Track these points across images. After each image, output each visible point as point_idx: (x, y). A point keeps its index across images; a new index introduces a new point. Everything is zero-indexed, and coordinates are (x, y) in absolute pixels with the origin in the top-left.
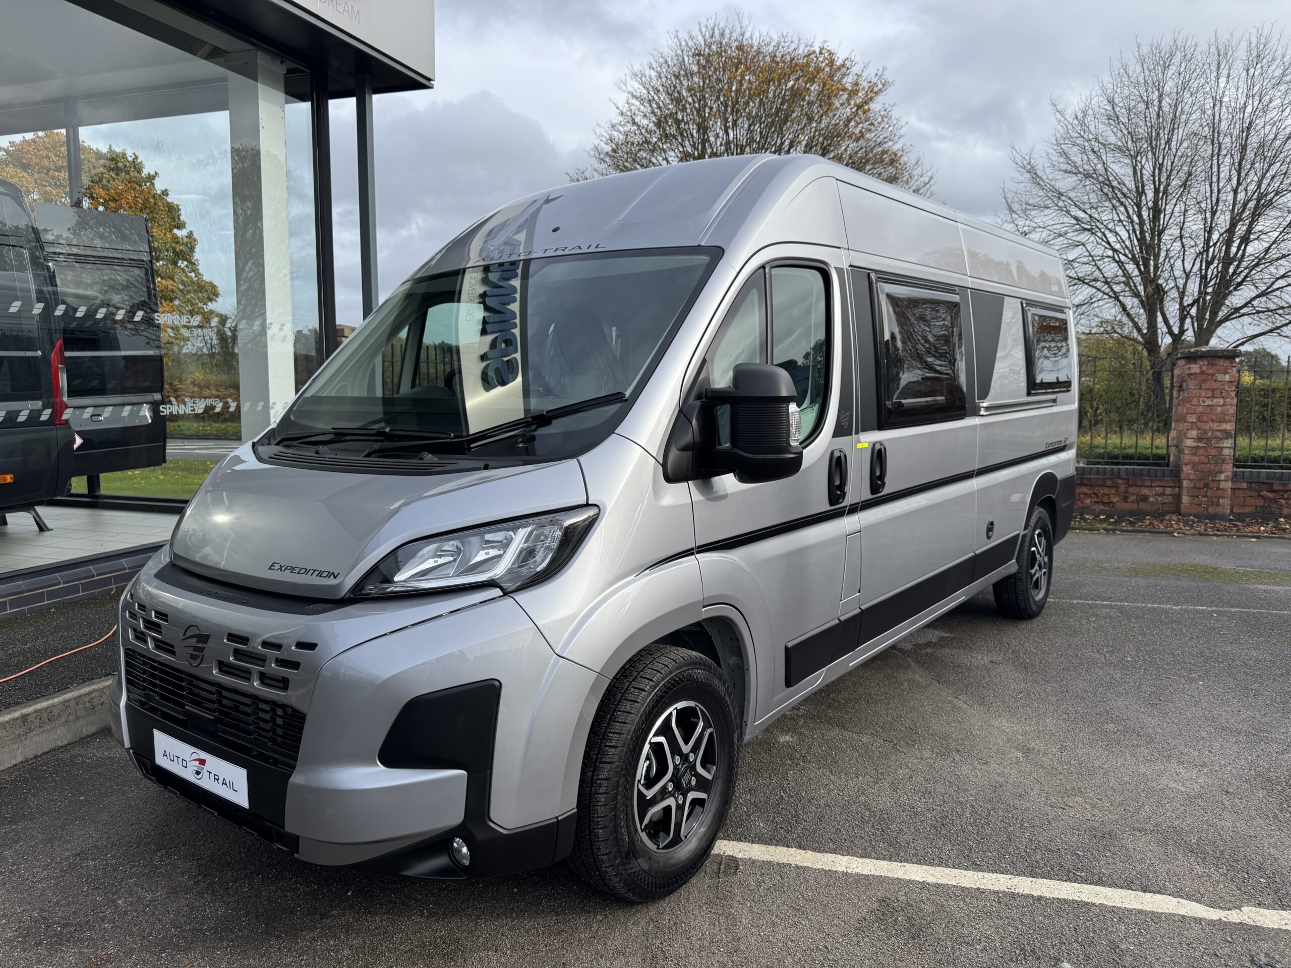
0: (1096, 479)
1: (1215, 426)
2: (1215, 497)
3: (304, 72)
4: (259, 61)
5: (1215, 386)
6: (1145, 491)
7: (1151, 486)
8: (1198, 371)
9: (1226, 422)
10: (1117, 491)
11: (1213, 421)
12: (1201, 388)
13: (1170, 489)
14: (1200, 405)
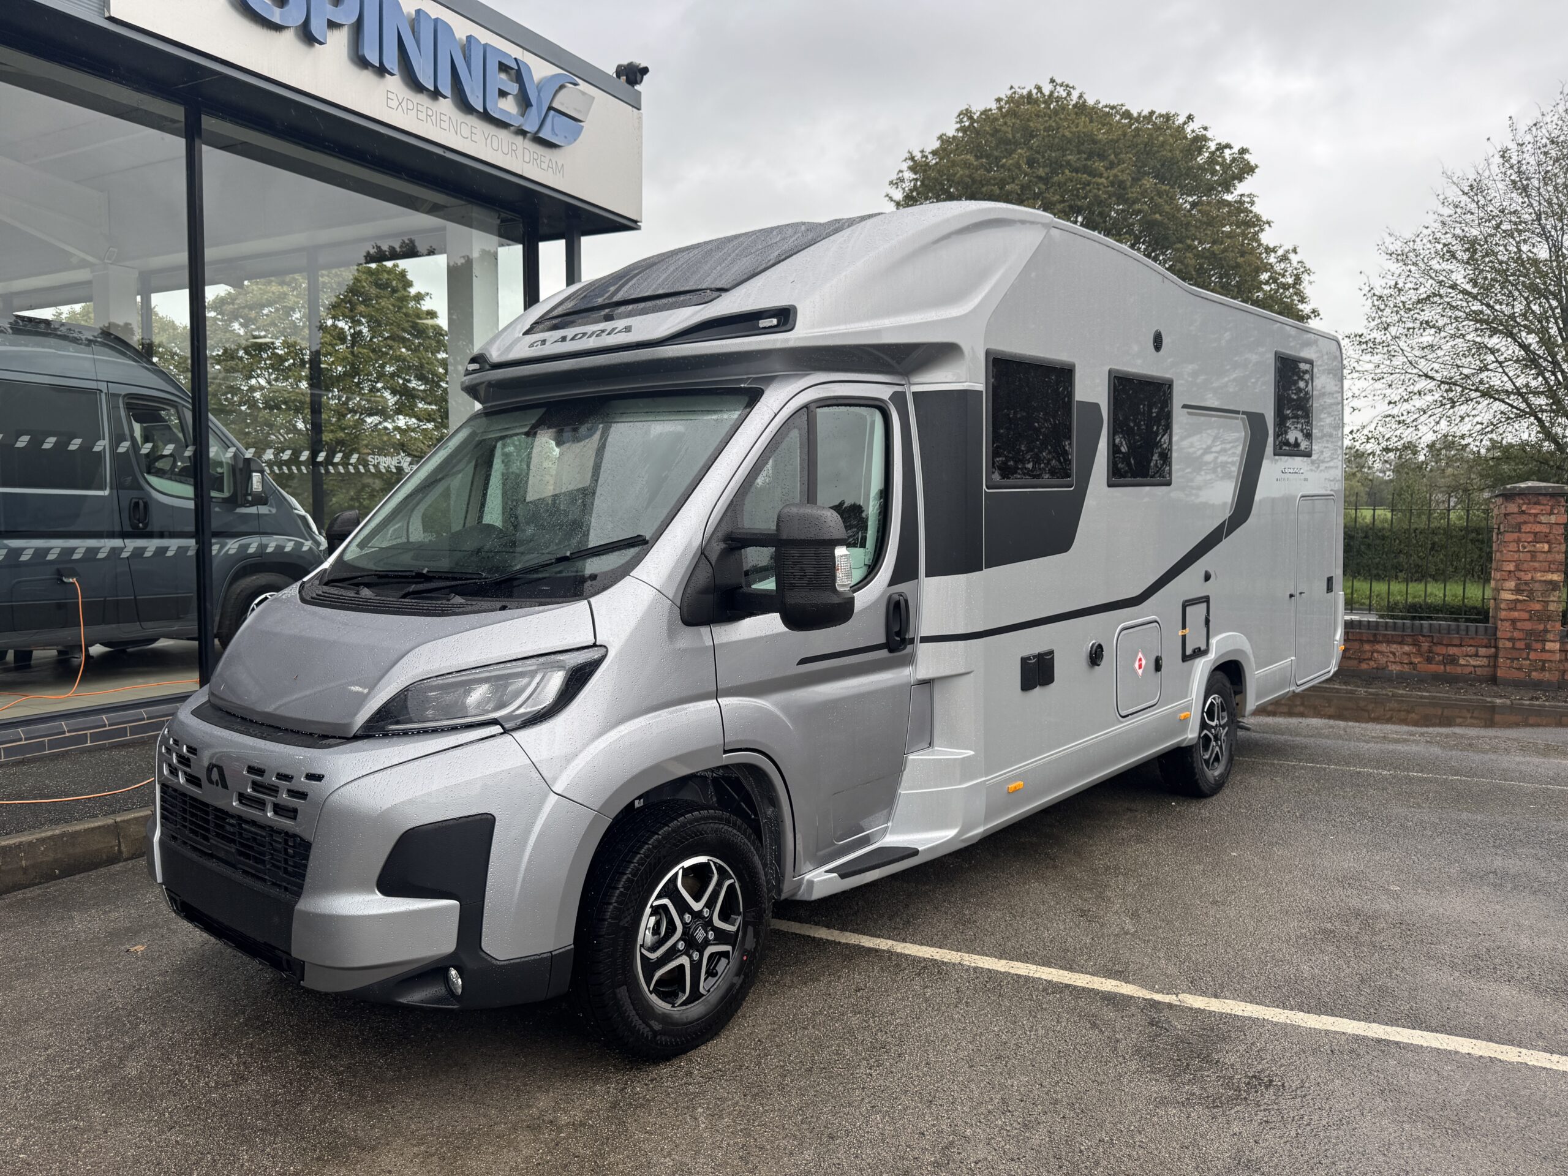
0: (1392, 635)
1: (1538, 576)
2: (1540, 660)
3: (516, 220)
4: (474, 212)
5: (1538, 528)
6: (1452, 651)
7: (1461, 645)
8: (1516, 510)
9: (1553, 572)
10: (1419, 650)
11: (1535, 569)
12: (1520, 531)
13: (1484, 649)
14: (1519, 551)
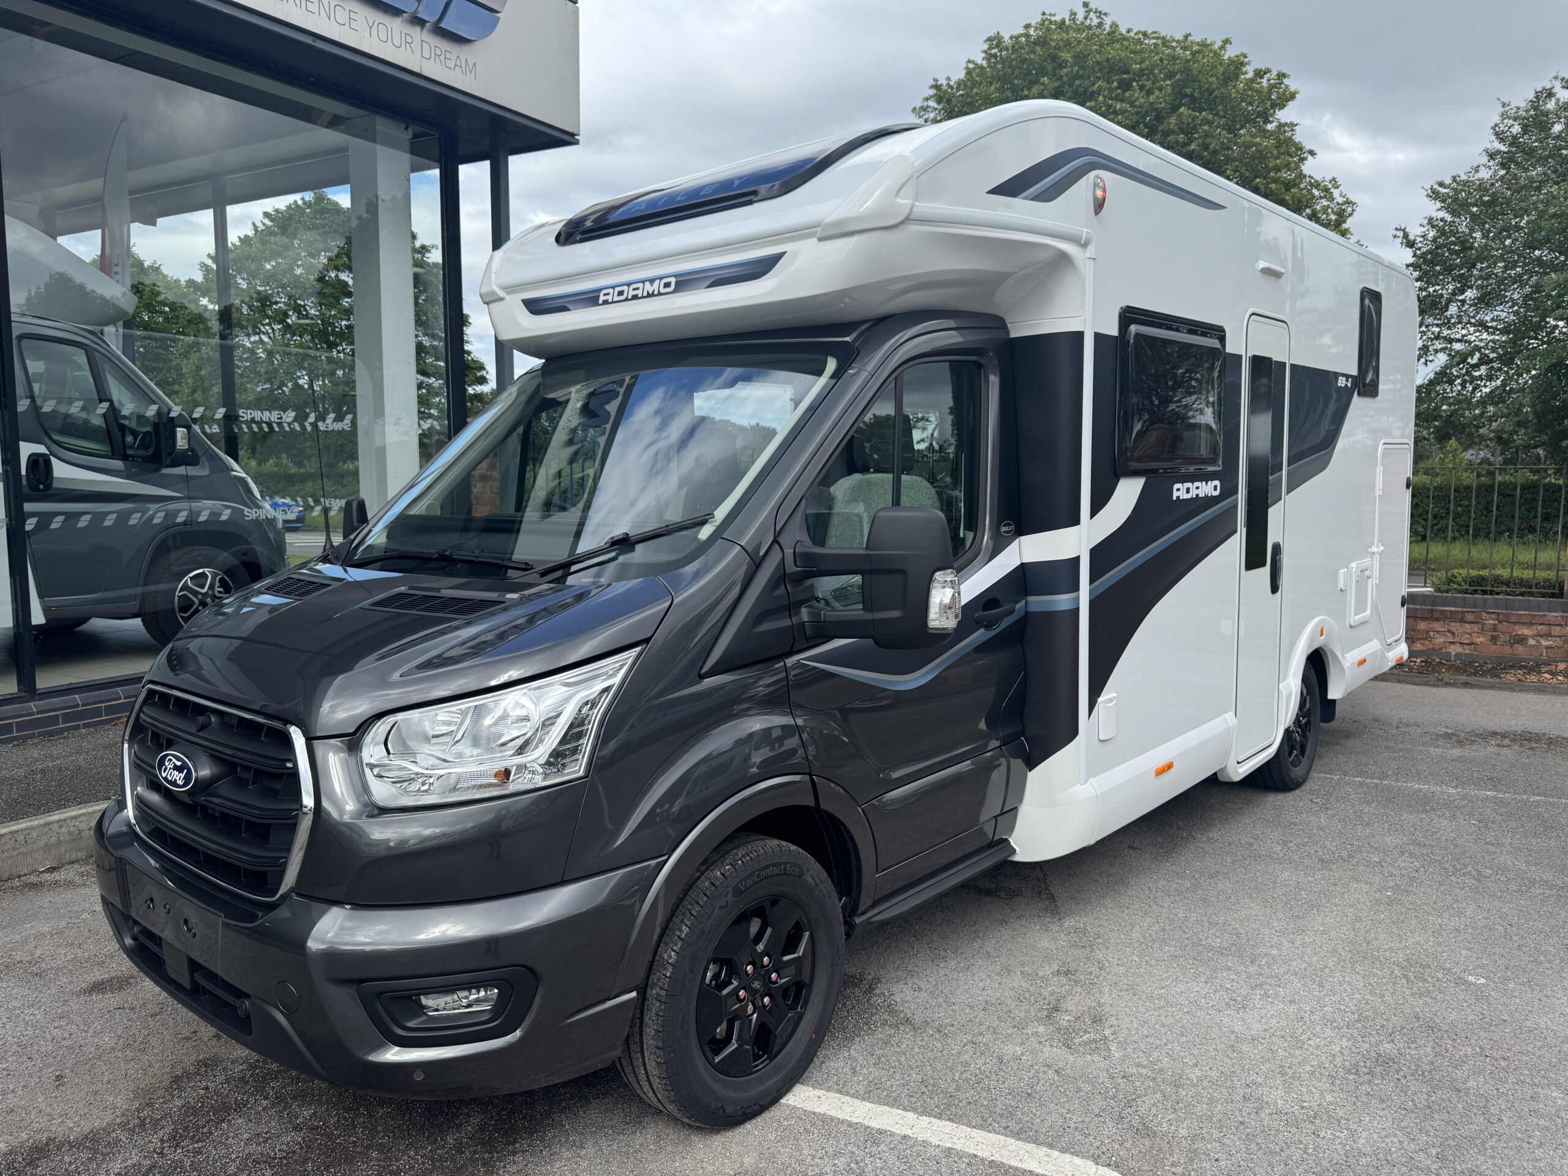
0: (1451, 612)
3: (433, 135)
4: (378, 127)
6: (1522, 630)
7: (1531, 624)
10: (1482, 630)
13: (1558, 628)
